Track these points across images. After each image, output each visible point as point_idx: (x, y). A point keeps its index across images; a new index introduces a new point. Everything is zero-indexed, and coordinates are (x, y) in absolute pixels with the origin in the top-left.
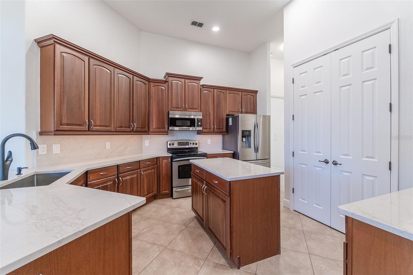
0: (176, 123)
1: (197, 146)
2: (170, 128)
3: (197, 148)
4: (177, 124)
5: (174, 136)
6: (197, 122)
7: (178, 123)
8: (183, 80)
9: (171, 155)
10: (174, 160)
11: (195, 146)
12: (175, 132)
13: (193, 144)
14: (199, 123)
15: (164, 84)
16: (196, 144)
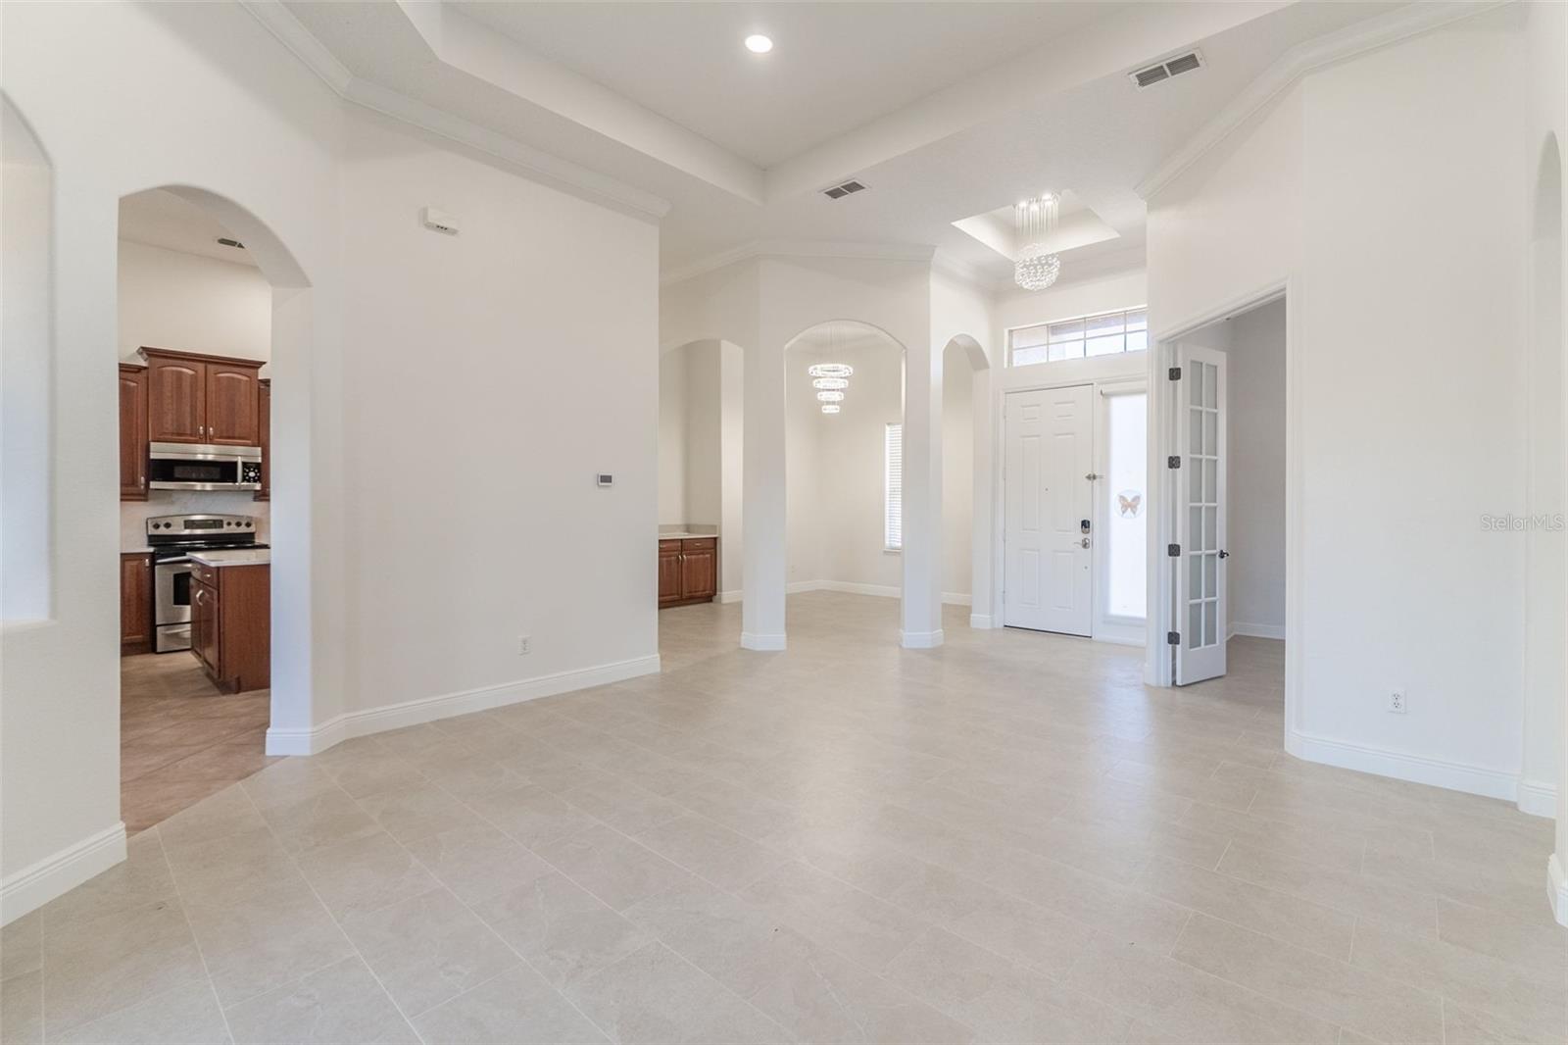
0: (172, 473)
1: (252, 529)
2: (153, 485)
3: (252, 535)
4: (177, 475)
5: (173, 503)
6: (244, 471)
7: (178, 471)
8: (200, 367)
9: (151, 550)
10: (159, 561)
11: (243, 529)
12: (175, 496)
13: (239, 524)
14: (252, 474)
15: (133, 375)
16: (248, 525)
